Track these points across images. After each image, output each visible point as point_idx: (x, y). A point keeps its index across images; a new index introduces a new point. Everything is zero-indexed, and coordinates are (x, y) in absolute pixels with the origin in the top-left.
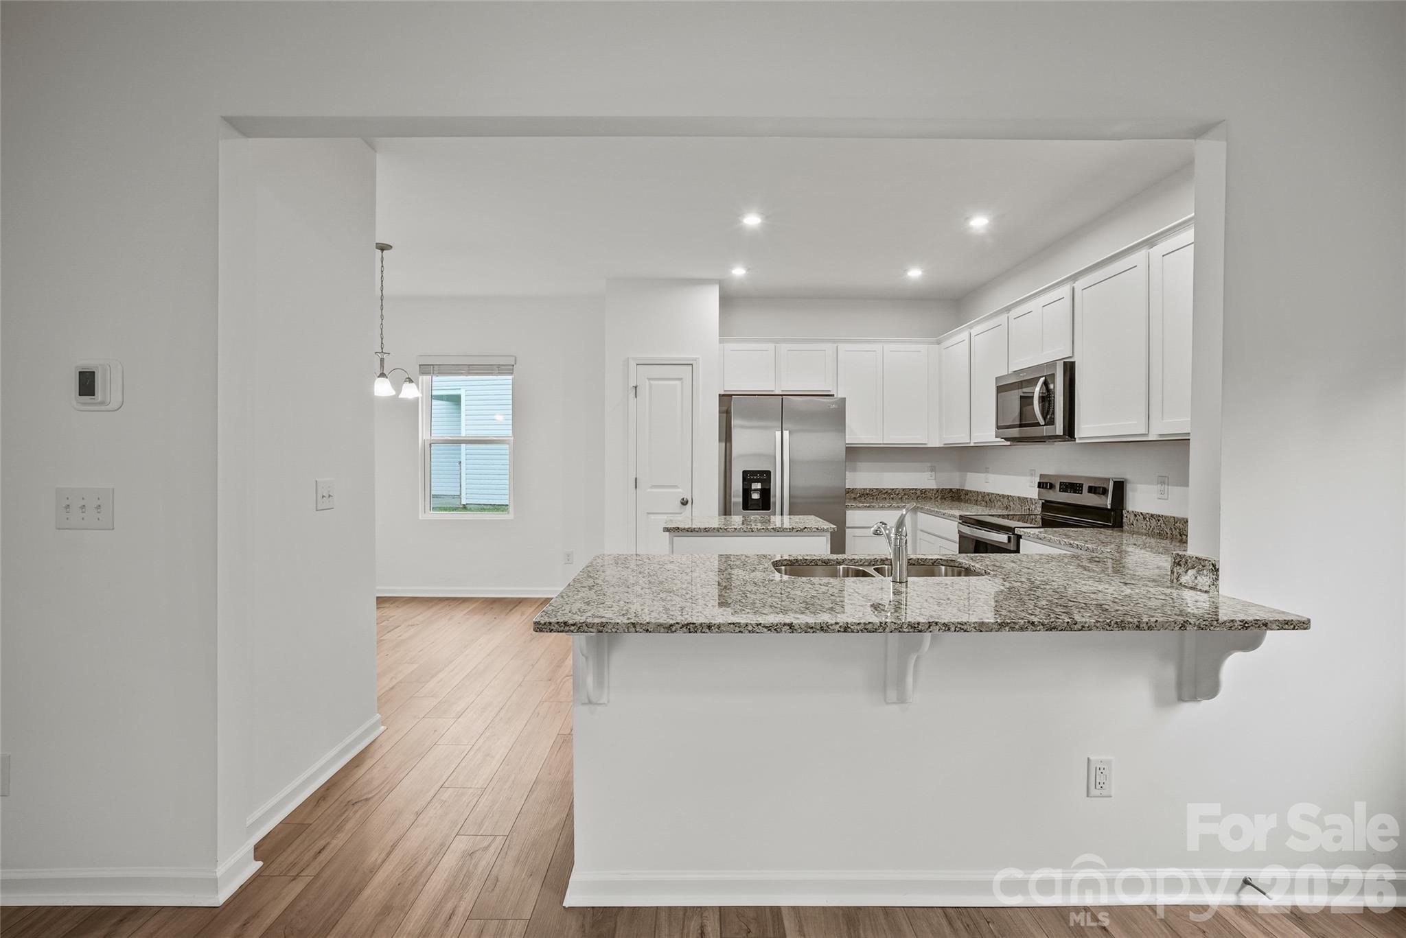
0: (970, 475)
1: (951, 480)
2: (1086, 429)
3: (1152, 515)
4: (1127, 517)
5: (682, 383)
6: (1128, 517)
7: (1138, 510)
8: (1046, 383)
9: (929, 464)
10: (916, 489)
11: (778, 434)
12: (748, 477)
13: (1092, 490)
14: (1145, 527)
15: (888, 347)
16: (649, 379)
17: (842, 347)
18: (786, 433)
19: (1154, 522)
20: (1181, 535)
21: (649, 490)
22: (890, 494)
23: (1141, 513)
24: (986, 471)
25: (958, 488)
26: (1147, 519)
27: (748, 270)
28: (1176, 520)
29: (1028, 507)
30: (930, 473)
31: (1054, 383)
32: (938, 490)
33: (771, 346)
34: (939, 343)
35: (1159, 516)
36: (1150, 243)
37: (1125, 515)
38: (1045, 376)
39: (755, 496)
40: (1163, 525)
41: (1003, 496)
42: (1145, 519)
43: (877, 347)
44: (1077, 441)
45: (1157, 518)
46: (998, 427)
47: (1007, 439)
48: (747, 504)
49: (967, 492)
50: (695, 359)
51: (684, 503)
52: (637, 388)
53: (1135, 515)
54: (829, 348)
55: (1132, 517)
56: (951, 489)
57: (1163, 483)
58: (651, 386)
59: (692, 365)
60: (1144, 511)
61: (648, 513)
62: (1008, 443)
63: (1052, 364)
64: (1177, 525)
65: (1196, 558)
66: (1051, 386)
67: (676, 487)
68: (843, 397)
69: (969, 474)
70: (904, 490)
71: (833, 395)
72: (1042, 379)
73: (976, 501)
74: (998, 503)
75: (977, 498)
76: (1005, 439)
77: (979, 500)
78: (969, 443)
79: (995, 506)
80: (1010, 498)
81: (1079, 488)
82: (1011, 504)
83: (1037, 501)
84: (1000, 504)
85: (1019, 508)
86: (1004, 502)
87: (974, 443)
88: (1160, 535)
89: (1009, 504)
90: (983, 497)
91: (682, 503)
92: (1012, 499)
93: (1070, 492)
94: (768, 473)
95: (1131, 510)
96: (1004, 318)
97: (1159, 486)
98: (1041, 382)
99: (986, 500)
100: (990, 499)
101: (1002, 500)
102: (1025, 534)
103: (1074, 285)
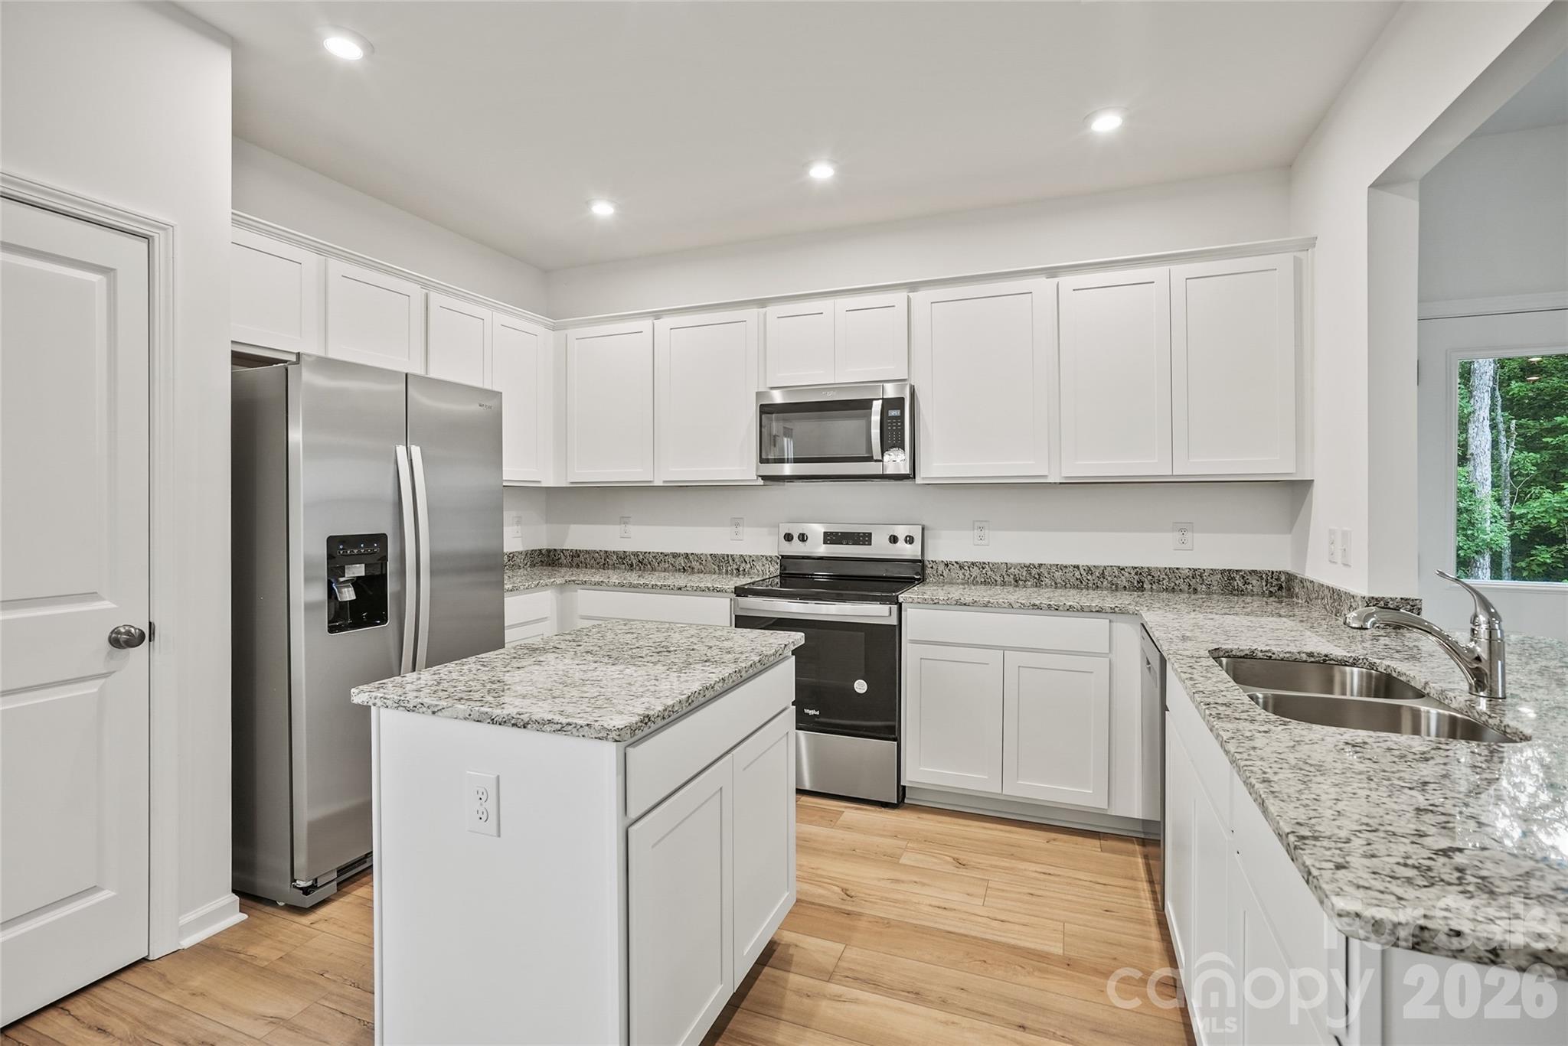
0: (575, 529)
2: (929, 468)
3: (973, 564)
4: (932, 568)
6: (935, 567)
7: (946, 559)
8: (884, 410)
11: (401, 450)
12: (340, 549)
14: (961, 576)
15: (499, 318)
17: (434, 298)
18: (416, 451)
19: (975, 571)
23: (956, 562)
24: (624, 521)
25: (548, 548)
26: (966, 568)
28: (1009, 566)
29: (735, 566)
34: (557, 328)
35: (984, 563)
37: (929, 566)
38: (883, 399)
39: (348, 594)
40: (989, 573)
41: (675, 555)
42: (961, 567)
43: (486, 311)
44: (920, 482)
45: (982, 566)
46: (760, 460)
48: (343, 618)
49: (576, 553)
50: (163, 227)
51: (124, 640)
53: (947, 565)
54: (411, 289)
55: (941, 568)
56: (540, 550)
57: (981, 529)
59: (152, 238)
60: (961, 560)
63: (900, 384)
64: (1012, 570)
65: (1402, 599)
66: (893, 413)
67: (92, 596)
69: (573, 527)
73: (604, 564)
74: (662, 565)
75: (605, 560)
76: (764, 478)
77: (611, 562)
78: (650, 482)
79: (654, 569)
80: (691, 557)
81: (865, 539)
82: (695, 564)
83: (754, 558)
84: (667, 565)
85: (714, 569)
86: (677, 562)
87: (664, 482)
88: (985, 583)
89: (689, 565)
90: (621, 558)
91: (110, 641)
92: (696, 558)
93: (847, 544)
94: (381, 539)
95: (938, 559)
96: (752, 314)
97: (975, 531)
98: (877, 406)
99: (630, 562)
100: (639, 561)
101: (671, 560)
102: (916, 600)
103: (911, 295)
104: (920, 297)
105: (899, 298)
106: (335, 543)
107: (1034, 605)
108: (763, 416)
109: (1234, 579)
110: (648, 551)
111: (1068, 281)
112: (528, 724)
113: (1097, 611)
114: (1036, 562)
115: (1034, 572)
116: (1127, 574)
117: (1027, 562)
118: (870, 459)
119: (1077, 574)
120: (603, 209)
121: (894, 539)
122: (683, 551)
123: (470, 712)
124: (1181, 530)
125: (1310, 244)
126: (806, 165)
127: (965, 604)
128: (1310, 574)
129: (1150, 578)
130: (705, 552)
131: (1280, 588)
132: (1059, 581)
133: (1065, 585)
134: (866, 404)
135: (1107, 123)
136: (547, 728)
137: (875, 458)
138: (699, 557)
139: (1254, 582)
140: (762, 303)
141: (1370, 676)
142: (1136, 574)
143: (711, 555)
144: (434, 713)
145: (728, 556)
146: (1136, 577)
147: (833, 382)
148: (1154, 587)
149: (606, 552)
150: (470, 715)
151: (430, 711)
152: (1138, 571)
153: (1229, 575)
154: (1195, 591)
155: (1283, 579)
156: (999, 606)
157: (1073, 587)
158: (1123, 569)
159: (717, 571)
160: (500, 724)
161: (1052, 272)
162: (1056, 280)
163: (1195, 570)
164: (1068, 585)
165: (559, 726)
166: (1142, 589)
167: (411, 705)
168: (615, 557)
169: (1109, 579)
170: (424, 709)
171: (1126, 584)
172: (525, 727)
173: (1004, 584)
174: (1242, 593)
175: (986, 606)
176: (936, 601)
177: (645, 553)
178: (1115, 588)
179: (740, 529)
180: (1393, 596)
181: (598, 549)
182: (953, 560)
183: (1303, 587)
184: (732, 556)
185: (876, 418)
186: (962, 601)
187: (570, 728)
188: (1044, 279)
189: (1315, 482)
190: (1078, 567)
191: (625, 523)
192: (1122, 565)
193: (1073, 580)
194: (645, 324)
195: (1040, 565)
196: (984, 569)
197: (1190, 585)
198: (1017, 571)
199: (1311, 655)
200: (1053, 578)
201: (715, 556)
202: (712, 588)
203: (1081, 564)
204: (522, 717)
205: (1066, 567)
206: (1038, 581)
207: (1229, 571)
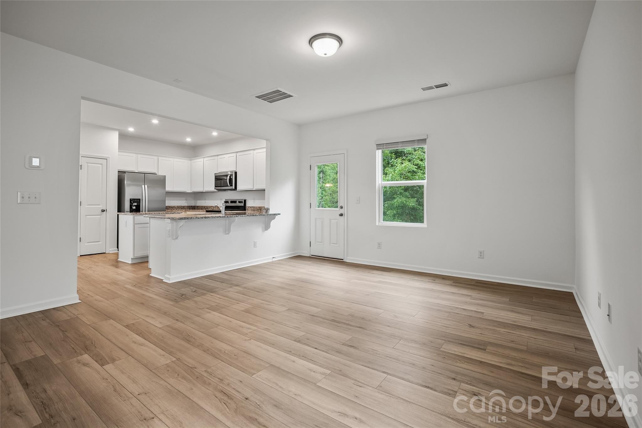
0: (198, 201)
1: (192, 203)
2: (239, 187)
3: (252, 207)
5: (102, 166)
6: (247, 208)
7: (248, 206)
8: (230, 176)
9: (185, 198)
10: (181, 206)
11: (143, 186)
13: (239, 202)
14: (250, 210)
15: (175, 160)
16: (87, 163)
17: (159, 158)
18: (146, 186)
21: (86, 206)
22: (173, 208)
23: (250, 207)
24: (205, 199)
25: (194, 205)
27: (135, 129)
28: (257, 207)
30: (185, 201)
31: (232, 176)
32: (188, 206)
33: (134, 155)
34: (190, 160)
35: (254, 207)
36: (254, 150)
39: (134, 208)
40: (254, 209)
43: (171, 159)
44: (237, 190)
46: (215, 187)
47: (217, 190)
48: (132, 211)
49: (198, 207)
50: (108, 157)
51: (103, 211)
52: (82, 166)
54: (156, 158)
56: (192, 206)
57: (254, 200)
58: (88, 165)
59: (107, 159)
61: (86, 215)
62: (217, 191)
63: (232, 172)
66: (231, 177)
67: (99, 205)
68: (165, 175)
70: (177, 206)
71: (156, 174)
72: (229, 175)
87: (205, 191)
91: (102, 211)
93: (233, 203)
94: (140, 199)
96: (216, 157)
99: (205, 208)
100: (207, 208)
103: (236, 154)
104: (238, 154)
105: (234, 155)
106: (131, 200)
108: (215, 178)
111: (256, 151)
117: (259, 206)
120: (189, 139)
137: (229, 186)
140: (218, 155)
168: (203, 207)
173: (256, 211)
185: (229, 178)
194: (202, 160)
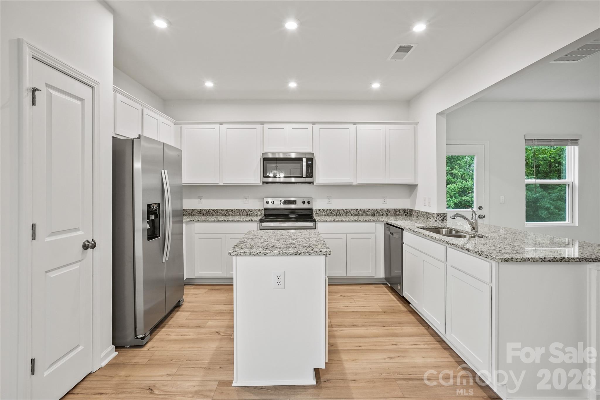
2: (321, 180)
3: (327, 209)
6: (316, 211)
11: (163, 171)
14: (324, 213)
16: (47, 85)
19: (328, 212)
20: (340, 214)
21: (47, 239)
23: (322, 209)
26: (325, 211)
28: (338, 210)
29: (246, 213)
37: (314, 211)
38: (306, 158)
40: (332, 212)
41: (222, 210)
42: (324, 211)
43: (158, 117)
44: (315, 184)
45: (330, 210)
50: (95, 83)
53: (319, 210)
55: (318, 211)
59: (93, 87)
60: (324, 208)
61: (46, 272)
66: (309, 163)
67: (77, 229)
73: (191, 214)
74: (217, 213)
75: (192, 212)
76: (264, 183)
77: (194, 213)
78: (218, 183)
79: (213, 215)
80: (228, 210)
81: (294, 202)
82: (231, 213)
83: (253, 210)
84: (219, 214)
85: (238, 214)
86: (223, 212)
87: (224, 183)
88: (331, 215)
89: (228, 213)
90: (199, 211)
91: (84, 248)
92: (231, 211)
93: (288, 204)
94: (159, 205)
95: (317, 208)
96: (259, 126)
97: (328, 199)
98: (304, 160)
99: (203, 213)
100: (207, 213)
101: (221, 211)
102: (321, 221)
103: (313, 125)
104: (316, 127)
105: (309, 126)
106: (149, 207)
107: (356, 220)
108: (265, 162)
109: (397, 211)
110: (211, 209)
111: (359, 126)
112: (300, 253)
113: (372, 221)
114: (346, 208)
115: (345, 211)
116: (371, 211)
117: (343, 209)
118: (302, 177)
119: (357, 211)
120: (209, 84)
121: (304, 202)
122: (225, 208)
123: (279, 253)
124: (384, 198)
125: (417, 123)
126: (288, 83)
127: (336, 221)
128: (416, 208)
129: (376, 212)
130: (234, 208)
131: (408, 213)
132: (352, 214)
133: (354, 215)
134: (300, 159)
135: (376, 86)
136: (307, 254)
137: (303, 177)
138: (232, 210)
139: (402, 212)
140: (262, 123)
141: (448, 231)
142: (373, 211)
143: (237, 209)
144: (265, 255)
145: (243, 209)
146: (373, 212)
147: (287, 151)
148: (378, 214)
149: (192, 209)
150: (279, 254)
151: (263, 254)
152: (373, 210)
153: (396, 210)
154: (388, 215)
155: (408, 210)
156: (346, 221)
157: (356, 215)
158: (370, 210)
159: (239, 215)
160: (290, 255)
161: (355, 123)
162: (356, 125)
163: (388, 209)
164: (355, 215)
165: (311, 253)
166: (374, 215)
167: (256, 253)
168: (196, 211)
169: (366, 212)
170: (261, 254)
171: (370, 214)
172: (299, 255)
173: (337, 215)
174: (399, 215)
175: (342, 221)
176: (327, 221)
177: (209, 209)
178: (367, 215)
179: (247, 200)
180: (442, 213)
181: (188, 209)
182: (321, 208)
183: (416, 212)
184: (245, 209)
185: (304, 164)
186: (335, 220)
187: (315, 253)
188: (353, 125)
189: (418, 185)
190: (357, 209)
191: (200, 198)
192: (369, 208)
193: (356, 213)
194: (217, 126)
195: (347, 209)
196: (330, 211)
197: (386, 213)
198: (340, 211)
199: (435, 227)
200: (350, 213)
201: (238, 210)
202: (251, 220)
203: (358, 208)
204: (298, 252)
205: (354, 209)
206: (346, 214)
207: (396, 209)
